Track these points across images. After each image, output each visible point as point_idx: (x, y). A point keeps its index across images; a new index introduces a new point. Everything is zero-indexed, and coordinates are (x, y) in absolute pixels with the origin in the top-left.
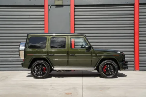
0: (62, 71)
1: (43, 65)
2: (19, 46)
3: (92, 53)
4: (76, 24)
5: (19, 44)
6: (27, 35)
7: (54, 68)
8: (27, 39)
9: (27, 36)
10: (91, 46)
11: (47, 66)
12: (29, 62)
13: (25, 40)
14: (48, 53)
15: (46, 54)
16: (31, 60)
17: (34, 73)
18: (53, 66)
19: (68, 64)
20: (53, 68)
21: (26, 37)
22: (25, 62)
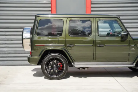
0: (86, 69)
1: (58, 60)
2: (23, 32)
3: (129, 42)
4: (92, 2)
5: (22, 30)
6: (34, 17)
7: (75, 65)
8: (34, 23)
9: (35, 19)
10: (128, 32)
11: (64, 61)
12: (39, 56)
13: (33, 25)
14: (65, 42)
15: (63, 45)
16: (42, 53)
17: (46, 71)
18: (73, 62)
19: (94, 59)
20: (73, 64)
21: (33, 21)
22: (33, 56)
